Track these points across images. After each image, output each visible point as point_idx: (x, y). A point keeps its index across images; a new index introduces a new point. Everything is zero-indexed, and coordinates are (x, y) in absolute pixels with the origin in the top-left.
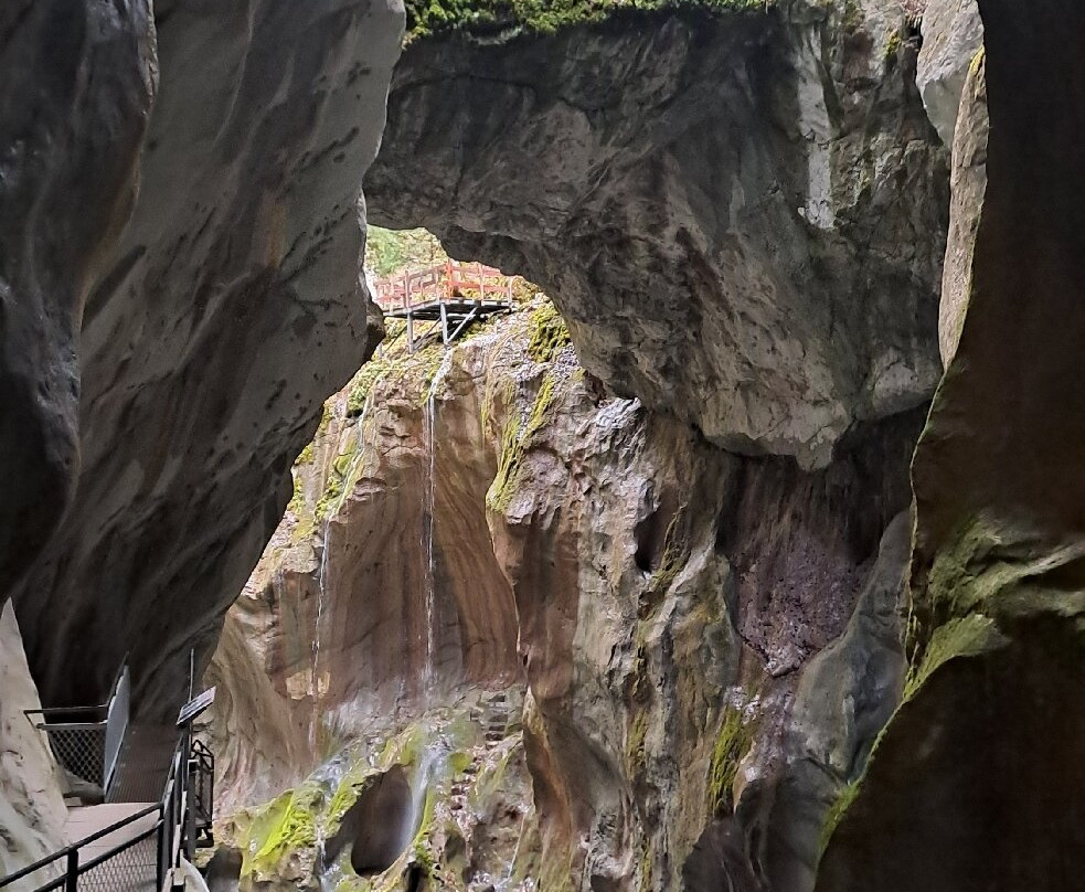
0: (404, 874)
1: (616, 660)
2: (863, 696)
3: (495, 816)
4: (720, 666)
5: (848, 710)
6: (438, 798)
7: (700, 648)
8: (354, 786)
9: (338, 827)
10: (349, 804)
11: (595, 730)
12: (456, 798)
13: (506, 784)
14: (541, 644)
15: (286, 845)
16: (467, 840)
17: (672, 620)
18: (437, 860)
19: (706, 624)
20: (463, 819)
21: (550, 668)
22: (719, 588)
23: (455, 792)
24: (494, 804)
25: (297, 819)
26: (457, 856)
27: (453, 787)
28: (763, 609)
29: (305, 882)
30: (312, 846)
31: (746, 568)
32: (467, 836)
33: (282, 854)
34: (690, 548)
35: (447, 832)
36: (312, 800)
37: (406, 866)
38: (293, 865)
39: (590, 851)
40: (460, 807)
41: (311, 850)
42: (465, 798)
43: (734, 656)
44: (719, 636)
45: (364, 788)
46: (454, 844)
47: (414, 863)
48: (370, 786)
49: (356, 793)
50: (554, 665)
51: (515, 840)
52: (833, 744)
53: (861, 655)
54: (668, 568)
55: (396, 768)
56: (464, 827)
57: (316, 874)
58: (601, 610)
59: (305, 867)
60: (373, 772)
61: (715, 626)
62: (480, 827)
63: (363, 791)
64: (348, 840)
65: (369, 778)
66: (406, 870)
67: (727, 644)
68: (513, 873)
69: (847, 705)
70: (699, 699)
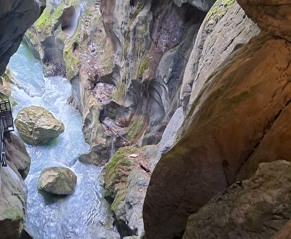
0: (73, 45)
1: (123, 26)
2: (174, 69)
3: (96, 30)
4: (146, 44)
5: (170, 71)
6: (82, 22)
7: (141, 38)
8: (61, 10)
9: (57, 21)
10: (60, 15)
11: (118, 34)
12: (86, 23)
13: (99, 23)
14: (106, 8)
15: (44, 24)
16: (89, 35)
17: (136, 26)
18: (81, 42)
19: (144, 33)
20: (88, 30)
21: (108, 15)
22: (149, 24)
23: (86, 21)
24: (96, 27)
25: (47, 17)
26: (86, 39)
27: (86, 20)
28: (159, 31)
29: (49, 35)
30: (51, 26)
31: (157, 17)
32: (89, 34)
33: (43, 26)
34: (145, 4)
35: (84, 34)
36: (50, 11)
37: (73, 43)
38: (46, 30)
39: (115, 58)
40: (87, 26)
41: (51, 27)
42: (89, 23)
43: (149, 43)
44: (146, 37)
45: (64, 11)
46: (86, 36)
47: (75, 42)
48: (65, 11)
49: (62, 13)
50: (109, 15)
51: (101, 37)
52: (165, 76)
53: (177, 58)
54: (138, 8)
55: (72, 7)
56: (88, 32)
57: (52, 33)
58: (121, 9)
59: (49, 31)
60: (66, 7)
61: (146, 34)
62: (92, 32)
63: (64, 12)
64: (60, 23)
65: (65, 9)
66: (73, 44)
67: (148, 40)
68: (100, 45)
69: (170, 70)
70: (139, 49)
